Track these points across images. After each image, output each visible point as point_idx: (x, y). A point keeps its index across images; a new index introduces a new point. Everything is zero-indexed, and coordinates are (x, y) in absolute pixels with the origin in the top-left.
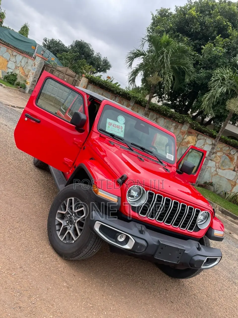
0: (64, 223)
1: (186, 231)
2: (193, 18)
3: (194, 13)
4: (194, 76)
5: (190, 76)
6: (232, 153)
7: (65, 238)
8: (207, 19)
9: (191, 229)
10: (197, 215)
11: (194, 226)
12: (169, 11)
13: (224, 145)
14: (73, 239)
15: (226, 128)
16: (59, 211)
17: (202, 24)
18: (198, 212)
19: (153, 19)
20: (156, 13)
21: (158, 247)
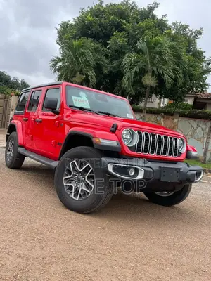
0: (73, 185)
1: (173, 157)
2: (91, 22)
3: (91, 19)
4: (109, 67)
5: (107, 67)
6: (158, 119)
7: (80, 196)
8: (103, 21)
9: (175, 155)
10: (176, 142)
11: (177, 152)
12: (70, 23)
13: (150, 115)
14: (88, 193)
15: (147, 106)
16: (64, 178)
17: (100, 25)
18: (176, 139)
19: (59, 32)
20: (59, 27)
21: (160, 171)
